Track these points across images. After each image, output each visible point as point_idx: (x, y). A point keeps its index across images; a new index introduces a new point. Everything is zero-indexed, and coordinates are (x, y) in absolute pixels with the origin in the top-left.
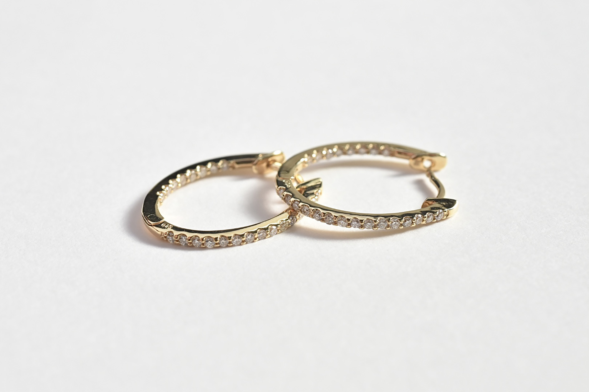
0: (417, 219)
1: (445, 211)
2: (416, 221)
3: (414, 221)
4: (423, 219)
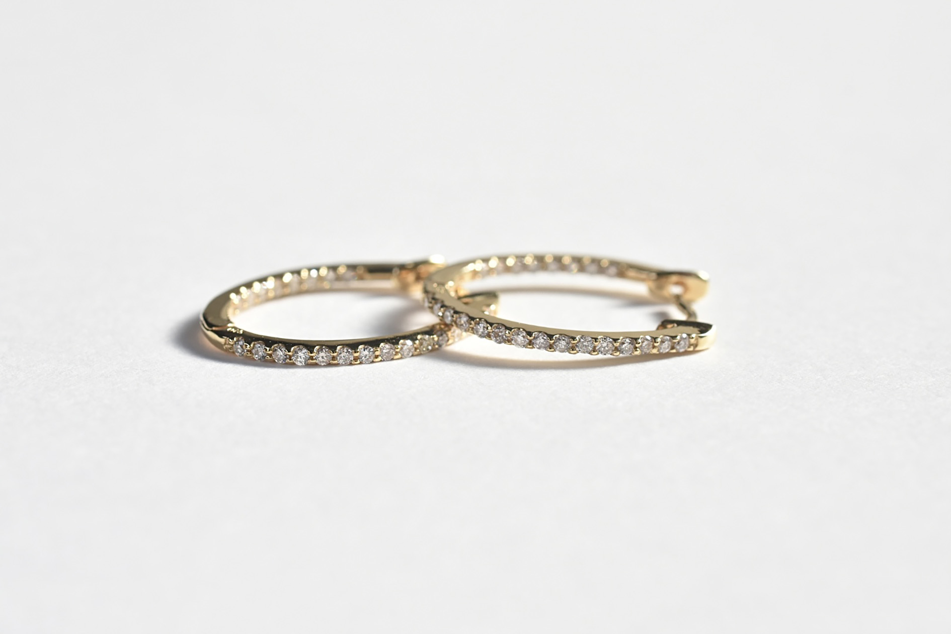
0: (643, 342)
1: (693, 338)
2: (641, 346)
3: (637, 345)
4: (653, 345)
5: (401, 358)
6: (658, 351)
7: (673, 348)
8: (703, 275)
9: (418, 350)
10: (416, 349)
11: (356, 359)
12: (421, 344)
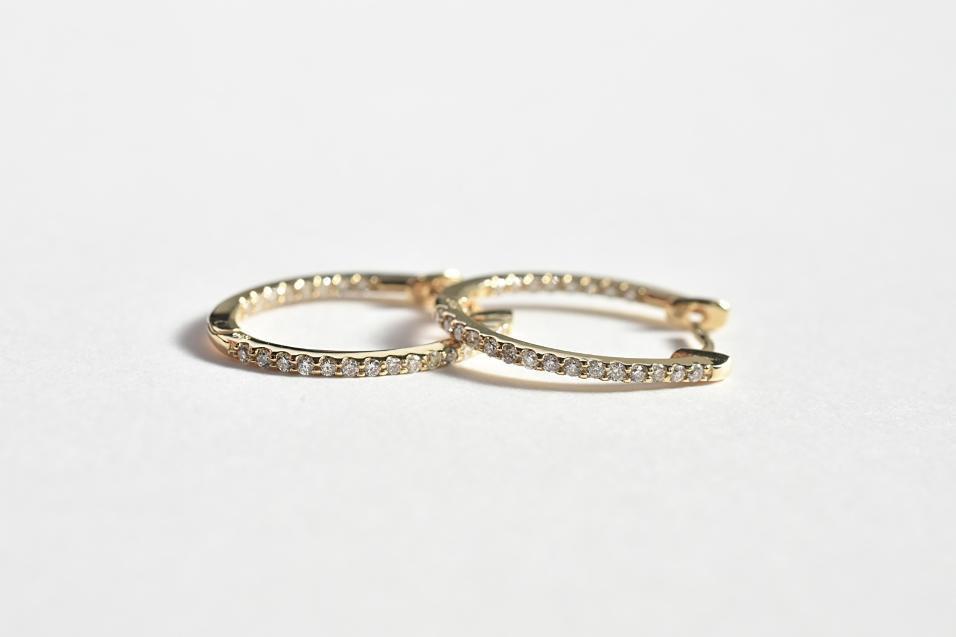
0: (655, 370)
1: (707, 368)
2: (654, 374)
3: (649, 373)
4: (666, 373)
5: (408, 373)
6: (671, 380)
7: (686, 378)
8: (724, 304)
9: (426, 366)
10: (423, 364)
11: (361, 371)
12: (429, 360)
